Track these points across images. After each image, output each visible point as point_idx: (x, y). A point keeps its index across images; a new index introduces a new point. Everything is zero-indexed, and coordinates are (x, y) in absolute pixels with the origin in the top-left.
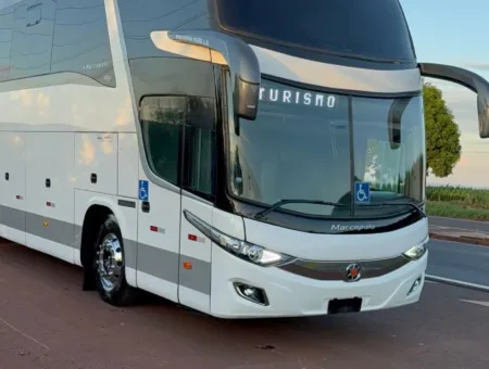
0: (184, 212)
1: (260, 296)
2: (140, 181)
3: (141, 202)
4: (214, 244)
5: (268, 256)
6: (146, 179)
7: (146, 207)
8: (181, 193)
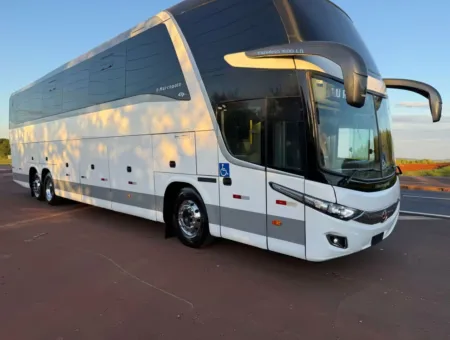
0: (271, 184)
1: (343, 242)
2: (220, 165)
3: (221, 179)
4: (307, 207)
5: (348, 213)
6: (226, 162)
7: (228, 182)
8: (266, 170)
